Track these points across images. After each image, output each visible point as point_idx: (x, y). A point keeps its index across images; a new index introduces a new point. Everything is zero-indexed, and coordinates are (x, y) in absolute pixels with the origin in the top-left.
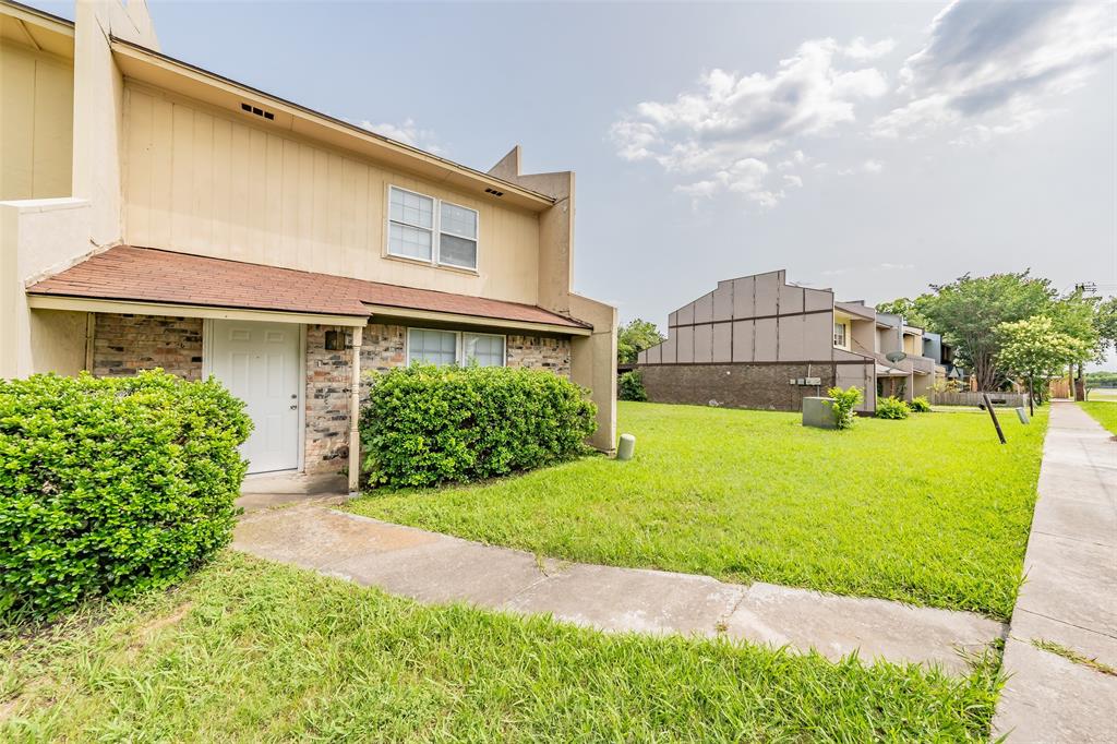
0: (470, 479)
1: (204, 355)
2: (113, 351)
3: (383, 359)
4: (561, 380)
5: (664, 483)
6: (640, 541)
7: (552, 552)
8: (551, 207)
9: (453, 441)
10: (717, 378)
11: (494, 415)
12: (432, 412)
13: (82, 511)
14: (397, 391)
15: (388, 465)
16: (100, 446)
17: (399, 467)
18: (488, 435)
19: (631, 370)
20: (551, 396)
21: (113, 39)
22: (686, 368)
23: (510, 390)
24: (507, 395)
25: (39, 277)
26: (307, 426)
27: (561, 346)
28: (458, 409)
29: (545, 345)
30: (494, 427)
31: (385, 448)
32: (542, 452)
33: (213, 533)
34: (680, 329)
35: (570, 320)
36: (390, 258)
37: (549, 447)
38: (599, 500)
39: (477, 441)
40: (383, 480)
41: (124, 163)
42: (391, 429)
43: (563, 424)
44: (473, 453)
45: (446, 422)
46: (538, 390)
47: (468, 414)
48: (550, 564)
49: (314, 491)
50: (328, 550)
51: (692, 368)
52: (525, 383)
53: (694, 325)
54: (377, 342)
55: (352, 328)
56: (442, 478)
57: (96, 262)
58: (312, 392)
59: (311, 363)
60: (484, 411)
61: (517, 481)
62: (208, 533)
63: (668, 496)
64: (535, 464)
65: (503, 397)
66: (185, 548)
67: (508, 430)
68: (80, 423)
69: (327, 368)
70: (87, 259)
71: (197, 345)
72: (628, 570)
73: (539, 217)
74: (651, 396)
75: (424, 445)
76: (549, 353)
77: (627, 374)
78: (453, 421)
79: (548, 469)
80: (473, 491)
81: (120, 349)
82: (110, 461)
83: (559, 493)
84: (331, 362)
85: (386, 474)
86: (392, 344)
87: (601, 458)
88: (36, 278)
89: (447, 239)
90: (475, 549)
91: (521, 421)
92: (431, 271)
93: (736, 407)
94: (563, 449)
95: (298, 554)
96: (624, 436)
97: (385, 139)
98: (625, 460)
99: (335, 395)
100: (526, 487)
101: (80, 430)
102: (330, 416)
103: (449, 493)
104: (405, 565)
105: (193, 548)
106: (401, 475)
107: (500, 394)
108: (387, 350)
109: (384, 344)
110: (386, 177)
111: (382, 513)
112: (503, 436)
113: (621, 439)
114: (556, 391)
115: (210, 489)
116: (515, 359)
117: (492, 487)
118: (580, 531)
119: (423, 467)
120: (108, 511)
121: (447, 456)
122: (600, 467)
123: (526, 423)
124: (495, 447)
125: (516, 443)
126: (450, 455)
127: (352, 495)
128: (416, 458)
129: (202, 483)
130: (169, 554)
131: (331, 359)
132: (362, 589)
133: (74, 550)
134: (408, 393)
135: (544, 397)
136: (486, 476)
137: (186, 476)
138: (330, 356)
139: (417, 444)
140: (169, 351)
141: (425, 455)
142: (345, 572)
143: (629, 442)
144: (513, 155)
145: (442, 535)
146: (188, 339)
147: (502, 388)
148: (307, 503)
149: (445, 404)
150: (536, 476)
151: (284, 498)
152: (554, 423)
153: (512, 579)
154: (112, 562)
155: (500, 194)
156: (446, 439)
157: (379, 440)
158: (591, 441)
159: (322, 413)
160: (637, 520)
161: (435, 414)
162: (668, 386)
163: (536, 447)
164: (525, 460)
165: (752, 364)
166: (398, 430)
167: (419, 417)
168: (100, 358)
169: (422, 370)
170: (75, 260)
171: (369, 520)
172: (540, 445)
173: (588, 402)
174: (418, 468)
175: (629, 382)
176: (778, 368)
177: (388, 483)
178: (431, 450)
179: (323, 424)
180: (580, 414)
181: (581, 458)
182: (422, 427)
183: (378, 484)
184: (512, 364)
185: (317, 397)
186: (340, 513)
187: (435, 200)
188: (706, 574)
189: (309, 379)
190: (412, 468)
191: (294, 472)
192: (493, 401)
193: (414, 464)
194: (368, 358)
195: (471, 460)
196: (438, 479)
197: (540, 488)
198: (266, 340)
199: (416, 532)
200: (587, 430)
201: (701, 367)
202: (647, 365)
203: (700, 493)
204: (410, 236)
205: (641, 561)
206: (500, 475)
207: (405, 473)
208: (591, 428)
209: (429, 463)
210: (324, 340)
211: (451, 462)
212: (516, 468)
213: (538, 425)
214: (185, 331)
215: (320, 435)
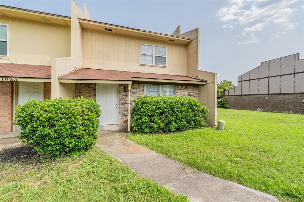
0: (163, 132)
1: (97, 94)
2: (79, 93)
3: (139, 94)
4: (195, 100)
5: (239, 141)
6: (229, 167)
7: (189, 164)
8: (191, 42)
9: (157, 119)
10: (261, 100)
11: (170, 111)
12: (150, 110)
13: (58, 133)
14: (140, 103)
15: (138, 125)
16: (62, 116)
17: (141, 126)
18: (168, 118)
19: (222, 98)
20: (190, 105)
21: (79, 19)
22: (246, 96)
23: (175, 103)
24: (174, 105)
25: (61, 75)
26: (120, 113)
27: (195, 88)
28: (158, 109)
29: (189, 88)
30: (170, 115)
31: (137, 120)
32: (188, 125)
33: (89, 142)
34: (242, 82)
35: (198, 79)
36: (141, 65)
37: (190, 123)
38: (209, 145)
39: (165, 120)
40: (137, 130)
41: (83, 49)
42: (139, 114)
43: (195, 115)
44: (163, 123)
45: (154, 113)
46: (186, 103)
47: (161, 111)
48: (188, 170)
49: (120, 131)
50: (119, 150)
51: (249, 96)
52: (181, 101)
53: (250, 80)
54: (137, 89)
55: (128, 84)
56: (154, 131)
57: (76, 72)
58: (121, 103)
59: (120, 95)
60: (167, 110)
61: (178, 134)
62: (88, 141)
63: (242, 147)
64: (185, 129)
65: (173, 105)
66: (82, 145)
67: (175, 117)
68: (59, 110)
69: (124, 97)
70: (73, 71)
71: (95, 91)
72: (224, 180)
73: (187, 46)
74: (230, 107)
75: (148, 120)
76: (191, 91)
77: (220, 99)
78: (157, 113)
79: (190, 131)
80: (164, 136)
81: (80, 93)
82: (64, 120)
83: (193, 140)
84: (125, 95)
85: (138, 128)
86: (141, 90)
87: (210, 129)
88: (60, 76)
89: (157, 57)
90: (161, 158)
91: (179, 114)
92: (153, 68)
93: (271, 111)
94: (195, 124)
95: (111, 150)
96: (220, 121)
97: (139, 30)
98: (220, 130)
99: (126, 104)
100: (181, 137)
101: (58, 112)
102: (125, 110)
103: (156, 136)
104: (138, 160)
105: (84, 145)
106: (142, 129)
107: (172, 104)
108: (140, 91)
109: (139, 90)
110: (140, 42)
111: (135, 140)
112: (173, 118)
113: (219, 122)
114: (192, 104)
115: (88, 129)
116: (178, 93)
117: (170, 135)
118: (201, 158)
119: (148, 127)
120: (63, 133)
121: (155, 124)
122: (210, 132)
123: (181, 114)
124: (170, 122)
125: (178, 121)
126: (156, 123)
127: (129, 133)
128: (146, 124)
129: (86, 127)
130: (78, 146)
131: (125, 94)
132: (124, 166)
133: (57, 142)
134: (143, 104)
135: (188, 106)
136: (168, 131)
137: (82, 125)
138: (125, 93)
139: (146, 120)
140: (89, 93)
141: (148, 123)
142: (121, 158)
143: (222, 123)
144: (178, 28)
145: (151, 150)
146: (93, 90)
147: (173, 102)
148: (117, 135)
149: (154, 107)
150: (185, 133)
151: (112, 132)
152: (191, 115)
153: (173, 173)
154: (66, 146)
155: (173, 41)
156: (155, 119)
157: (135, 118)
158: (207, 122)
159: (123, 109)
160: (227, 156)
161: (151, 110)
162: (238, 103)
163: (185, 123)
164: (181, 127)
165: (279, 94)
166: (140, 115)
167: (146, 111)
168: (76, 95)
169: (148, 97)
170: (70, 72)
171: (131, 142)
172: (187, 122)
173: (205, 108)
174: (146, 127)
175: (221, 102)
176: (295, 96)
177: (138, 131)
178: (150, 122)
179: (123, 112)
180: (202, 112)
181: (203, 128)
182: (147, 114)
183: (136, 131)
184: (178, 95)
185: (122, 105)
186: (124, 138)
187: (154, 46)
188: (270, 193)
189: (120, 100)
190: (145, 127)
191: (116, 125)
192: (170, 106)
193: (145, 126)
194: (135, 94)
195: (163, 126)
196: (153, 131)
197: (186, 138)
198: (110, 89)
199: (144, 148)
200: (205, 118)
201: (253, 96)
202: (229, 96)
203: (259, 148)
204: (147, 58)
205: (230, 177)
206: (173, 131)
207: (143, 128)
208: (206, 117)
209: (150, 126)
210: (123, 89)
211: (156, 126)
212: (178, 129)
213: (186, 115)
214: (92, 88)
215: (123, 115)
